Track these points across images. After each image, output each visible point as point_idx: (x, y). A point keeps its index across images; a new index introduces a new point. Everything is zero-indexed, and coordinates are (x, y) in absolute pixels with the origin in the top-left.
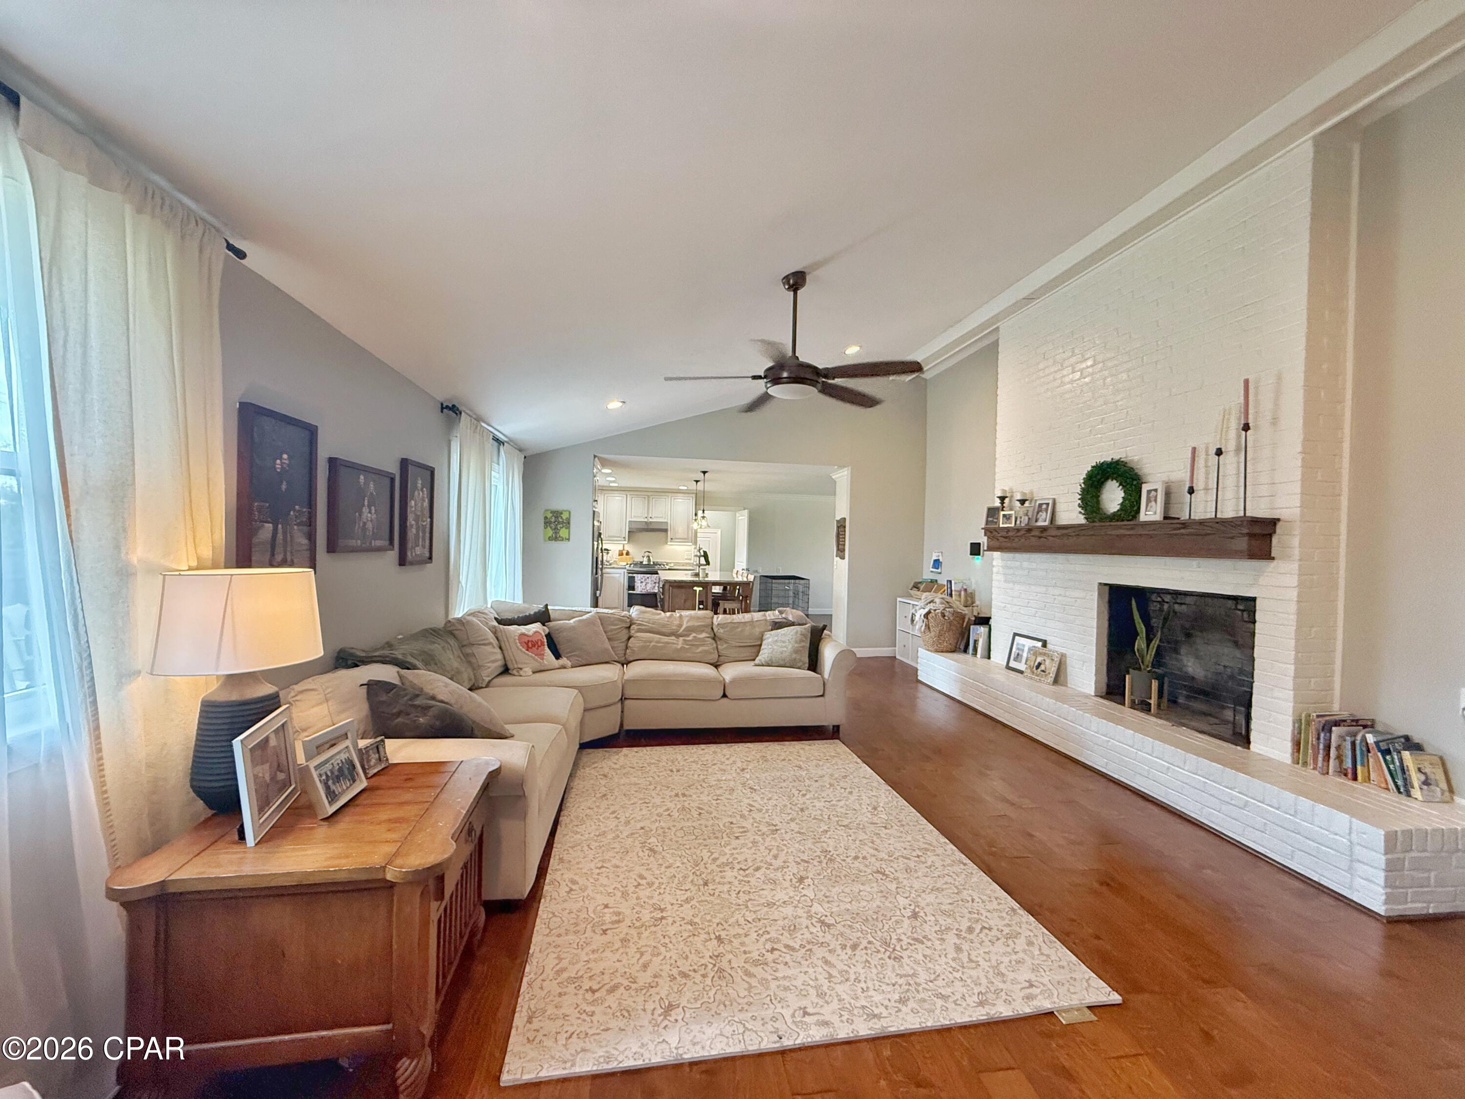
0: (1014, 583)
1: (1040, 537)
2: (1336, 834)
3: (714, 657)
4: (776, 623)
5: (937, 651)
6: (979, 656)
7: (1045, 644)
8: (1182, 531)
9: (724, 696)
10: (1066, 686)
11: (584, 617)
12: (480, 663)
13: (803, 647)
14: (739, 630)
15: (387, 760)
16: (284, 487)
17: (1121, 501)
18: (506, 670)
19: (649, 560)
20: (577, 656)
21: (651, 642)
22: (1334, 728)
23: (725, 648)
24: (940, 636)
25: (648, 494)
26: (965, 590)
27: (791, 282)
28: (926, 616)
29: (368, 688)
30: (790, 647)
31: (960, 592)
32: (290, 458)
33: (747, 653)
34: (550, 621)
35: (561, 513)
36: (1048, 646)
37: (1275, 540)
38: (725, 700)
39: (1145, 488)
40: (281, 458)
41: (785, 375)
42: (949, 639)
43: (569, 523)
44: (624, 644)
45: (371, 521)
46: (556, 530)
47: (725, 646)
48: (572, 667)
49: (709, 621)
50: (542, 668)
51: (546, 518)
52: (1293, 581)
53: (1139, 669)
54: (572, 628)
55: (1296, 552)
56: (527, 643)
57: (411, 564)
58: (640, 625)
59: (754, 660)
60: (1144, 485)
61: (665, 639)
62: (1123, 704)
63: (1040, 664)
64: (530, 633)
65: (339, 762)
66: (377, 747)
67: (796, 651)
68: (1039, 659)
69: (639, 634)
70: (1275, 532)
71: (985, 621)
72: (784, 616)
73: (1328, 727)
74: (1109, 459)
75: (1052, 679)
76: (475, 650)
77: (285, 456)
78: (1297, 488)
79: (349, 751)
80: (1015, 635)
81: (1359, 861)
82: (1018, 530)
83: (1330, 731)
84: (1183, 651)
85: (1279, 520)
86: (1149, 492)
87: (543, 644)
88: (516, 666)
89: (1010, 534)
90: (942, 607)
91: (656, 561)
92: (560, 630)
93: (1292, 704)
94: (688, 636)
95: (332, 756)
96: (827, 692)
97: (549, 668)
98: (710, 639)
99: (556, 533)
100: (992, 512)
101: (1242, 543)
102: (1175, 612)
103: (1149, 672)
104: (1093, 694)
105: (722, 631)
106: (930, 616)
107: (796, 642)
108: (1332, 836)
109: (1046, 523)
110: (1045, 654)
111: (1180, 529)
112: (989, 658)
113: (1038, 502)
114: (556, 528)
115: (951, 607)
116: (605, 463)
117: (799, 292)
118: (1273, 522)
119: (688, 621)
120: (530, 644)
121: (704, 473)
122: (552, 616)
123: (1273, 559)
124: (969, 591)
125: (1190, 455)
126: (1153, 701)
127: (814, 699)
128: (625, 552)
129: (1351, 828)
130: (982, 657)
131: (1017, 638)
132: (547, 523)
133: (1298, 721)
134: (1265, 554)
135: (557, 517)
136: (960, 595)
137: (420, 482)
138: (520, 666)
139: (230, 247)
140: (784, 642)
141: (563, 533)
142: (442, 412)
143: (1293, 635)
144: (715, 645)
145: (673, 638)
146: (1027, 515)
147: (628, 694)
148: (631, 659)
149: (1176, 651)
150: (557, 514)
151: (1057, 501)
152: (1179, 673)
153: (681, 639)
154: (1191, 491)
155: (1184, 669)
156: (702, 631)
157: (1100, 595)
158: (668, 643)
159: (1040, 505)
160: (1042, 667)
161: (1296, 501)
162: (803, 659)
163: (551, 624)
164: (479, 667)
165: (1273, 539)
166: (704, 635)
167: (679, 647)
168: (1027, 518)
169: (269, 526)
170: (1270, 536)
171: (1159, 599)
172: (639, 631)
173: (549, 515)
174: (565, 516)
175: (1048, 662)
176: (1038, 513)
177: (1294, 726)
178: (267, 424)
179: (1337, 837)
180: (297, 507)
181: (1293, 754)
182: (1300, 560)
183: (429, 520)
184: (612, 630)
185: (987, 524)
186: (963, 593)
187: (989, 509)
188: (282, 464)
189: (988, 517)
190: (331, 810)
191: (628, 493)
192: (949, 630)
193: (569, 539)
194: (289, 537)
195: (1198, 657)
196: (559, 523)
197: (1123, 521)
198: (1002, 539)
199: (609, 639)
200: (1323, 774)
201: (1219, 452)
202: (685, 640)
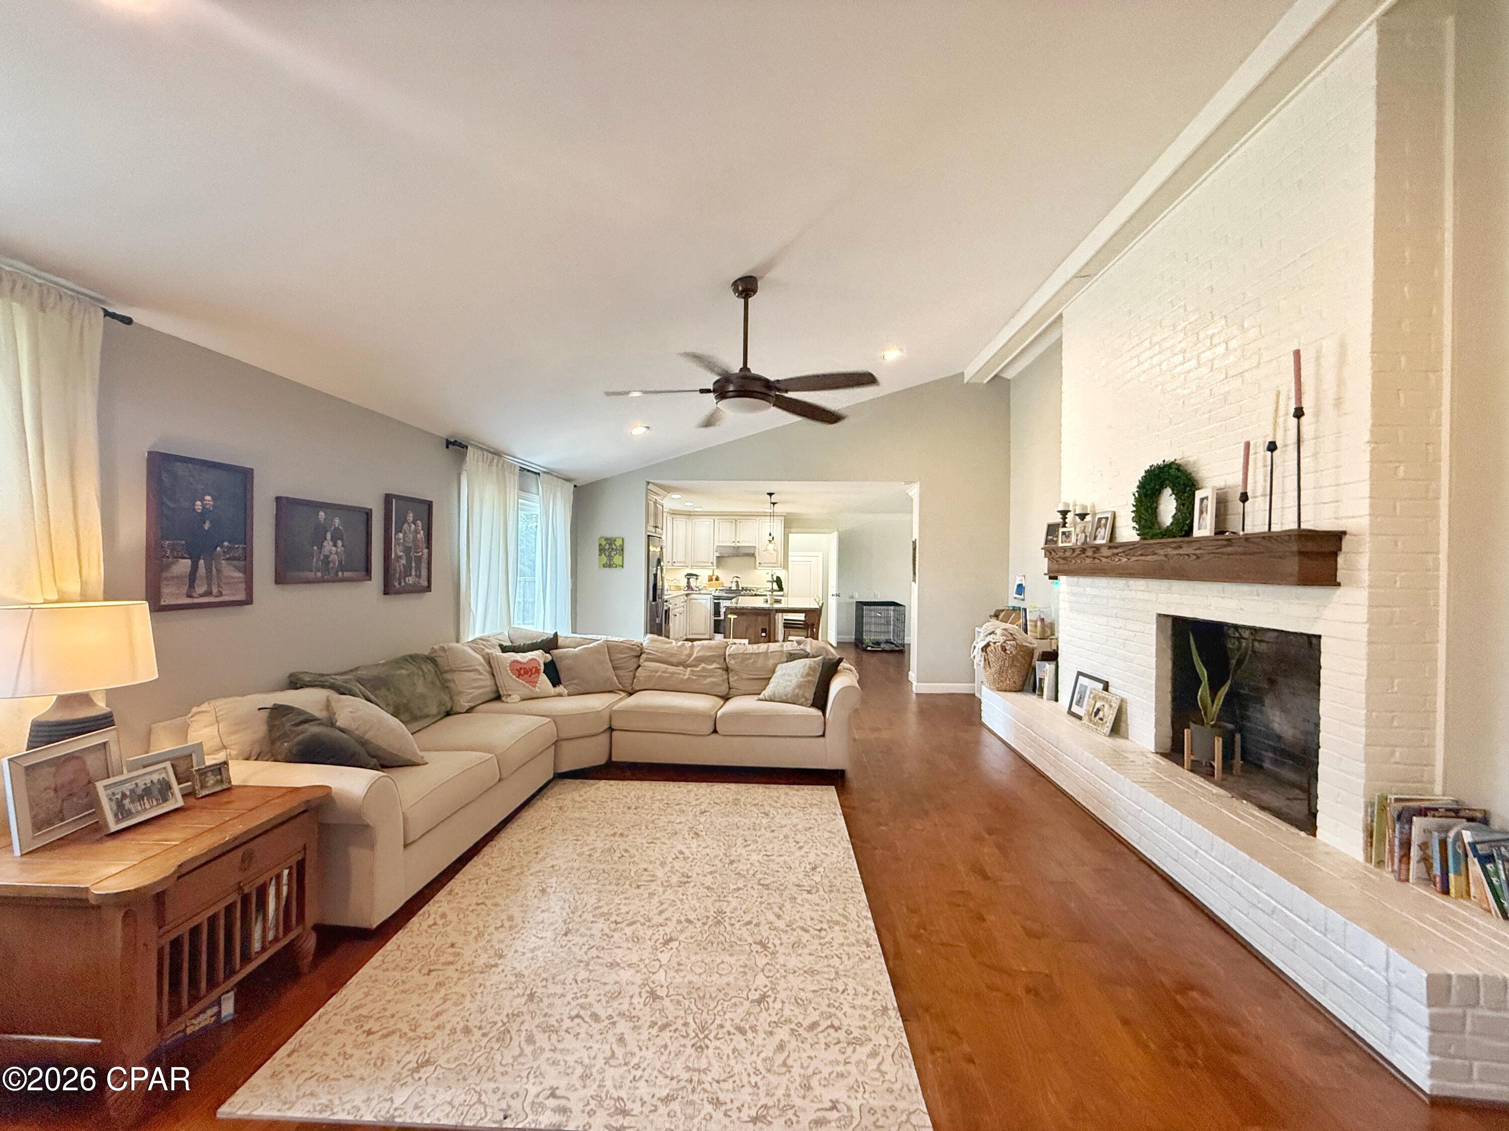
0: (1079, 612)
1: (1094, 558)
2: (1372, 968)
3: (724, 689)
4: (791, 654)
5: (999, 690)
6: (1045, 697)
7: (1106, 688)
8: (1229, 549)
9: (715, 731)
10: (1127, 738)
11: (591, 645)
12: (460, 689)
13: (809, 682)
14: (751, 661)
15: (230, 782)
16: (207, 526)
17: (1174, 511)
18: (498, 698)
19: (737, 585)
20: (575, 684)
21: (657, 672)
22: (1414, 818)
23: (737, 680)
24: (1001, 672)
25: (736, 518)
26: (1042, 620)
27: (740, 288)
28: (985, 649)
29: (270, 712)
30: (796, 680)
31: (1036, 622)
32: (214, 499)
33: (755, 686)
34: (557, 648)
35: (615, 540)
36: (1110, 688)
37: (1340, 560)
38: (714, 736)
39: (1199, 495)
40: (202, 500)
41: (731, 388)
42: (1013, 676)
43: (622, 550)
44: (631, 673)
45: (337, 553)
46: (610, 557)
47: (736, 678)
48: (569, 695)
49: (721, 652)
50: (535, 696)
51: (600, 545)
52: (1362, 614)
53: (1203, 724)
54: (576, 656)
55: (1365, 576)
56: (519, 671)
57: (398, 592)
58: (649, 654)
59: (759, 694)
60: (1197, 492)
61: (672, 669)
62: (1182, 765)
63: (1098, 710)
64: (525, 661)
65: (148, 782)
66: (220, 769)
67: (800, 686)
68: (1098, 705)
69: (647, 664)
70: (1340, 550)
71: (1052, 656)
72: (802, 646)
73: (1405, 817)
74: (1160, 462)
75: (1109, 730)
76: (457, 677)
77: (208, 498)
78: (1365, 489)
79: (167, 773)
80: (1080, 674)
81: (1399, 1011)
82: (1074, 550)
83: (1410, 822)
84: (1267, 702)
85: (1344, 533)
86: (1202, 500)
87: (538, 671)
88: (505, 693)
89: (1068, 554)
90: (1002, 639)
91: (744, 586)
92: (562, 658)
93: (1363, 781)
94: (696, 666)
95: (137, 777)
96: (827, 732)
97: (541, 695)
98: (720, 671)
99: (610, 560)
100: (1052, 529)
101: (1292, 565)
102: (1254, 651)
103: (1213, 726)
104: (1152, 748)
105: (733, 662)
106: (989, 649)
107: (802, 676)
108: (1366, 968)
109: (1104, 542)
110: (1103, 699)
111: (1226, 546)
112: (1056, 700)
113: (1098, 516)
114: (610, 556)
115: (1014, 639)
116: (668, 489)
117: (750, 300)
118: (1338, 537)
119: (698, 652)
120: (524, 672)
121: (771, 494)
122: (560, 642)
123: (1339, 585)
124: (1047, 621)
125: (1242, 453)
126: (1217, 764)
127: (812, 739)
128: (714, 578)
129: (1388, 963)
130: (1048, 699)
131: (1081, 677)
132: (602, 550)
133: (1369, 804)
134: (1329, 579)
135: (610, 544)
136: (1036, 626)
137: (411, 515)
138: (509, 693)
139: (107, 314)
140: (790, 676)
141: (617, 559)
142: (447, 447)
143: (1362, 688)
144: (725, 677)
145: (681, 668)
146: (1084, 532)
147: (615, 725)
148: (637, 688)
149: (1261, 702)
150: (611, 541)
151: (1117, 515)
152: (1263, 729)
153: (689, 669)
154: (1244, 498)
155: (1271, 726)
156: (713, 662)
157: (1159, 628)
158: (673, 673)
159: (1100, 519)
160: (1101, 714)
161: (1364, 507)
162: (807, 695)
163: (555, 652)
164: (459, 693)
165: (1339, 559)
166: (714, 666)
167: (686, 677)
168: (1083, 535)
169: (188, 562)
170: (1335, 554)
171: (1237, 635)
172: (647, 660)
173: (604, 543)
174: (619, 543)
175: (1107, 707)
176: (1097, 529)
177: (1366, 811)
178: (181, 469)
179: (1372, 972)
180: (226, 544)
181: (1365, 850)
182: (1370, 587)
183: (426, 551)
184: (618, 660)
185: (1046, 544)
186: (1039, 623)
187: (1050, 526)
188: (204, 506)
189: (1048, 535)
190: (114, 828)
191: (716, 518)
192: (1012, 665)
193: (622, 566)
194: (214, 571)
195: (1284, 710)
196: (613, 549)
197: (1174, 537)
198: (1061, 561)
199: (614, 668)
200: (1400, 880)
201: (1272, 447)
202: (692, 671)
